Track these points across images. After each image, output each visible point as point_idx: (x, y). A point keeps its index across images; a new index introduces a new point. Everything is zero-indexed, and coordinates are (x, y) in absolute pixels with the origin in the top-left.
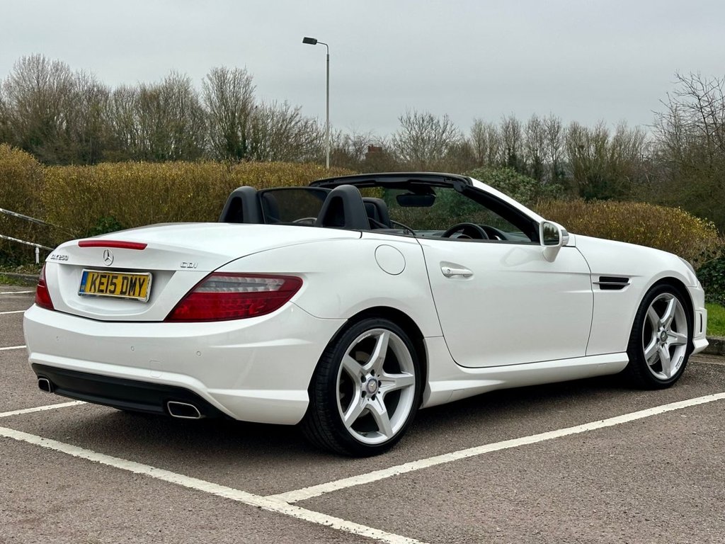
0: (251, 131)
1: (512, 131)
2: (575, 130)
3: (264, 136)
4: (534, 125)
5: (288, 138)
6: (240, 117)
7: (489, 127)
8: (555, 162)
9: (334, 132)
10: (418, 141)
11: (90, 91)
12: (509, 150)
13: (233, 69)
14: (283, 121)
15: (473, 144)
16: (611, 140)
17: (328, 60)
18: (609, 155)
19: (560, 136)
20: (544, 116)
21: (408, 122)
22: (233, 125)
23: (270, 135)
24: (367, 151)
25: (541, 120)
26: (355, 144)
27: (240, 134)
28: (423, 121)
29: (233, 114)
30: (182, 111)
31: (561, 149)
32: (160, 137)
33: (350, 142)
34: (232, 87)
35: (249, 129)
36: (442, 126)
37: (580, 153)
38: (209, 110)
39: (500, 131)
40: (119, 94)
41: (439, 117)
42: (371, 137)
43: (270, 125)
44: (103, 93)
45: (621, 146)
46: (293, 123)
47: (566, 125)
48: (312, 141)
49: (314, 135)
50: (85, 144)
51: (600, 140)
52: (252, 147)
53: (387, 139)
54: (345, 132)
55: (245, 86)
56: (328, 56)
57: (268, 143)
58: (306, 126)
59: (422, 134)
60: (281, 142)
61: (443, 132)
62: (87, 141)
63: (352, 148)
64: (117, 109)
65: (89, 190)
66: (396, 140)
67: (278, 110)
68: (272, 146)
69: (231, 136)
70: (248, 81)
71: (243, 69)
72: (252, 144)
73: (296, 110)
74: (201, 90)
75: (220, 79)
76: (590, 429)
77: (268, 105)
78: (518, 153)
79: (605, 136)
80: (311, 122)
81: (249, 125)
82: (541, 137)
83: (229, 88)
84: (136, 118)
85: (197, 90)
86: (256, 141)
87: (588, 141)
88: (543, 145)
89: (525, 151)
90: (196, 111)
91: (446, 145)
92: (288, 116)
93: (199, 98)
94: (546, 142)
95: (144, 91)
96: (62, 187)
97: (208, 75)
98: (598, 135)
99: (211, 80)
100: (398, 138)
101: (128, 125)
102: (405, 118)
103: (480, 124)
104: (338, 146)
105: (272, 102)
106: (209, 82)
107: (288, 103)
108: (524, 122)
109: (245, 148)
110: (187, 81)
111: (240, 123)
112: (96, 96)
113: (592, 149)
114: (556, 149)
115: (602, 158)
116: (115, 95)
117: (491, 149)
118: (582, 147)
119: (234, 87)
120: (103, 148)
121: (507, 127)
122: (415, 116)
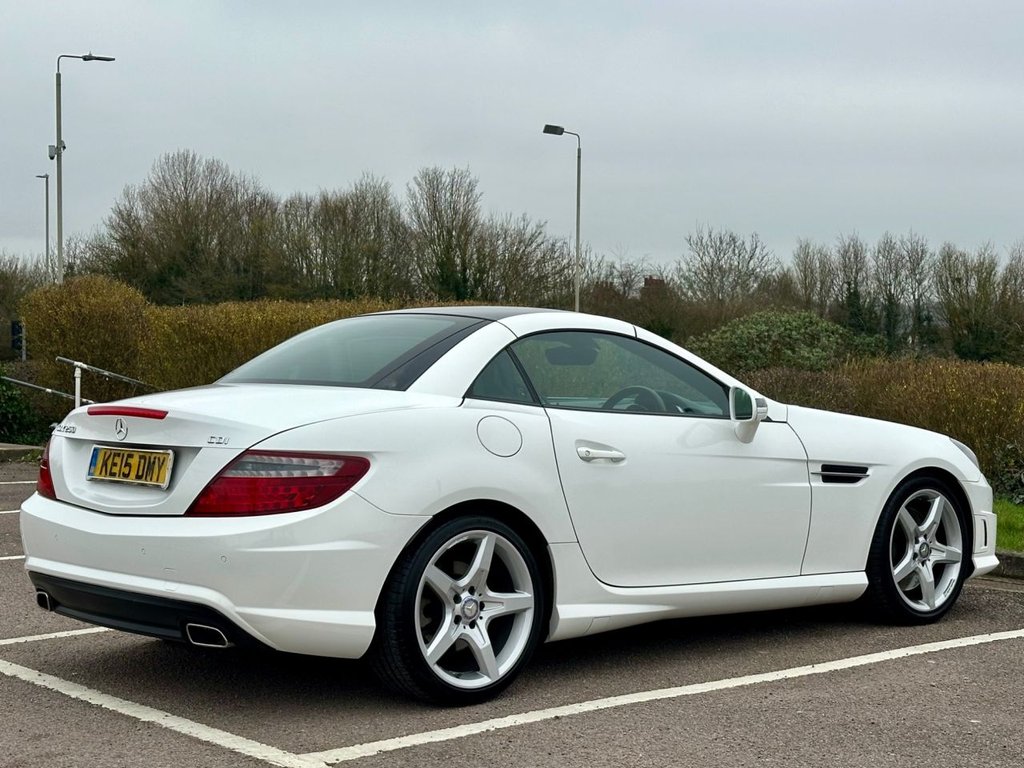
0: (475, 256)
1: (853, 257)
2: (948, 255)
3: (492, 265)
4: (887, 248)
5: (526, 267)
6: (459, 236)
7: (820, 252)
8: (917, 301)
9: (593, 259)
10: (715, 270)
11: (251, 202)
12: (849, 284)
13: (450, 170)
14: (520, 243)
15: (796, 274)
16: (1000, 271)
17: (579, 157)
18: (998, 293)
19: (925, 263)
20: (901, 236)
21: (699, 245)
22: (448, 248)
23: (502, 262)
24: (642, 284)
25: (896, 240)
26: (621, 276)
27: (458, 261)
28: (721, 242)
29: (449, 232)
30: (378, 229)
31: (925, 283)
32: (348, 265)
33: (616, 273)
34: (448, 194)
35: (472, 255)
36: (748, 250)
37: (954, 289)
38: (415, 227)
39: (835, 257)
40: (291, 205)
41: (745, 238)
42: (645, 265)
43: (501, 247)
44: (268, 204)
45: (1016, 280)
46: (534, 245)
47: (934, 249)
48: (563, 269)
49: (565, 261)
50: (243, 275)
51: (985, 270)
52: (475, 280)
53: (669, 268)
54: (609, 258)
55: (467, 194)
56: (579, 150)
57: (498, 274)
58: (553, 251)
59: (719, 260)
60: (517, 273)
61: (751, 258)
62: (246, 271)
63: (616, 281)
64: (289, 227)
65: (204, 339)
66: (680, 269)
67: (512, 226)
68: (503, 277)
69: (445, 264)
70: (471, 187)
71: (464, 168)
72: (475, 275)
73: (539, 226)
74: (405, 199)
75: (432, 182)
76: (789, 676)
77: (498, 220)
78: (862, 289)
79: (992, 266)
80: (558, 244)
81: (472, 249)
82: (896, 265)
83: (445, 196)
84: (314, 240)
85: (399, 200)
86: (482, 271)
87: (967, 272)
88: (900, 278)
89: (873, 286)
90: (398, 229)
91: (756, 278)
92: (528, 236)
93: (402, 210)
94: (904, 273)
95: (325, 201)
96: (169, 336)
97: (415, 178)
98: (982, 264)
99: (419, 185)
100: (684, 267)
101: (303, 249)
102: (695, 238)
103: (807, 246)
104: (598, 278)
105: (504, 216)
106: (417, 189)
107: (528, 217)
108: (871, 245)
109: (465, 280)
110: (386, 187)
111: (457, 245)
112: (261, 209)
113: (973, 284)
114: (920, 282)
115: (987, 295)
116: (286, 206)
117: (822, 283)
118: (959, 280)
119: (452, 195)
120: (269, 281)
121: (846, 252)
122: (710, 236)
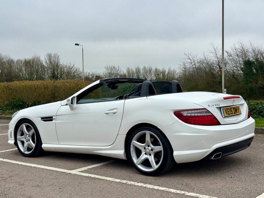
0: (60, 72)
1: (138, 71)
2: (156, 70)
3: (64, 73)
4: (145, 68)
5: (71, 73)
6: (56, 68)
7: (131, 69)
8: (151, 79)
9: (85, 72)
10: (110, 74)
11: (9, 60)
12: (138, 76)
13: (54, 53)
14: (69, 69)
15: (127, 74)
16: (166, 73)
18: (166, 77)
19: (152, 71)
20: (147, 66)
21: (107, 68)
22: (54, 70)
23: (66, 73)
24: (95, 77)
25: (146, 67)
26: (91, 75)
27: (56, 73)
28: (112, 68)
29: (54, 67)
30: (38, 66)
31: (152, 75)
32: (31, 74)
33: (90, 75)
34: (53, 58)
35: (59, 71)
36: (117, 69)
37: (158, 77)
38: (46, 66)
39: (134, 70)
40: (18, 61)
41: (116, 67)
42: (96, 73)
43: (65, 70)
44: (12, 61)
45: (169, 74)
46: (72, 69)
47: (154, 68)
48: (78, 74)
49: (79, 72)
50: (7, 77)
51: (163, 73)
52: (60, 77)
53: (101, 73)
54: (88, 71)
56: (83, 49)
57: (65, 75)
58: (76, 70)
59: (111, 72)
60: (69, 75)
61: (118, 71)
62: (8, 76)
63: (90, 76)
64: (17, 66)
66: (104, 74)
67: (68, 65)
68: (66, 76)
69: (53, 74)
70: (58, 57)
71: (57, 53)
72: (60, 76)
73: (73, 65)
74: (44, 59)
75: (50, 56)
77: (65, 64)
78: (140, 77)
79: (165, 71)
80: (78, 69)
81: (59, 70)
82: (146, 72)
83: (53, 59)
84: (24, 69)
85: (43, 60)
86: (61, 75)
87: (160, 73)
88: (147, 75)
89: (142, 76)
90: (42, 66)
91: (119, 75)
92: (71, 67)
93: (43, 62)
94: (148, 73)
95: (25, 60)
97: (46, 55)
98: (163, 71)
99: (47, 57)
100: (104, 73)
101: (21, 70)
102: (106, 67)
103: (129, 68)
104: (86, 76)
106: (46, 57)
107: (71, 63)
108: (141, 68)
109: (58, 77)
110: (39, 57)
111: (56, 69)
112: (11, 62)
113: (161, 75)
114: (151, 75)
115: (164, 78)
116: (16, 62)
117: (132, 76)
118: (159, 75)
119: (54, 58)
120: (13, 78)
121: (137, 69)
122: (109, 67)
